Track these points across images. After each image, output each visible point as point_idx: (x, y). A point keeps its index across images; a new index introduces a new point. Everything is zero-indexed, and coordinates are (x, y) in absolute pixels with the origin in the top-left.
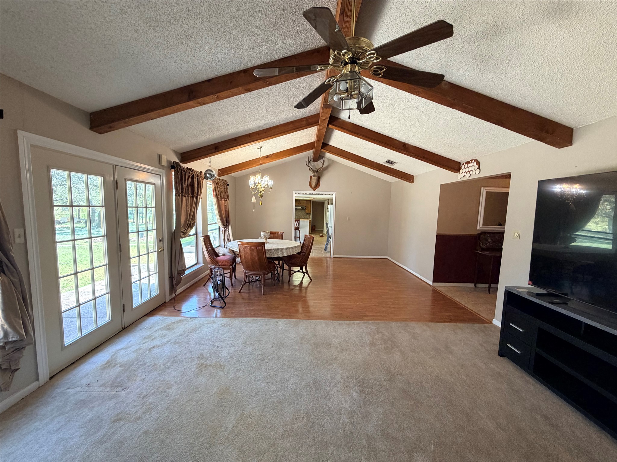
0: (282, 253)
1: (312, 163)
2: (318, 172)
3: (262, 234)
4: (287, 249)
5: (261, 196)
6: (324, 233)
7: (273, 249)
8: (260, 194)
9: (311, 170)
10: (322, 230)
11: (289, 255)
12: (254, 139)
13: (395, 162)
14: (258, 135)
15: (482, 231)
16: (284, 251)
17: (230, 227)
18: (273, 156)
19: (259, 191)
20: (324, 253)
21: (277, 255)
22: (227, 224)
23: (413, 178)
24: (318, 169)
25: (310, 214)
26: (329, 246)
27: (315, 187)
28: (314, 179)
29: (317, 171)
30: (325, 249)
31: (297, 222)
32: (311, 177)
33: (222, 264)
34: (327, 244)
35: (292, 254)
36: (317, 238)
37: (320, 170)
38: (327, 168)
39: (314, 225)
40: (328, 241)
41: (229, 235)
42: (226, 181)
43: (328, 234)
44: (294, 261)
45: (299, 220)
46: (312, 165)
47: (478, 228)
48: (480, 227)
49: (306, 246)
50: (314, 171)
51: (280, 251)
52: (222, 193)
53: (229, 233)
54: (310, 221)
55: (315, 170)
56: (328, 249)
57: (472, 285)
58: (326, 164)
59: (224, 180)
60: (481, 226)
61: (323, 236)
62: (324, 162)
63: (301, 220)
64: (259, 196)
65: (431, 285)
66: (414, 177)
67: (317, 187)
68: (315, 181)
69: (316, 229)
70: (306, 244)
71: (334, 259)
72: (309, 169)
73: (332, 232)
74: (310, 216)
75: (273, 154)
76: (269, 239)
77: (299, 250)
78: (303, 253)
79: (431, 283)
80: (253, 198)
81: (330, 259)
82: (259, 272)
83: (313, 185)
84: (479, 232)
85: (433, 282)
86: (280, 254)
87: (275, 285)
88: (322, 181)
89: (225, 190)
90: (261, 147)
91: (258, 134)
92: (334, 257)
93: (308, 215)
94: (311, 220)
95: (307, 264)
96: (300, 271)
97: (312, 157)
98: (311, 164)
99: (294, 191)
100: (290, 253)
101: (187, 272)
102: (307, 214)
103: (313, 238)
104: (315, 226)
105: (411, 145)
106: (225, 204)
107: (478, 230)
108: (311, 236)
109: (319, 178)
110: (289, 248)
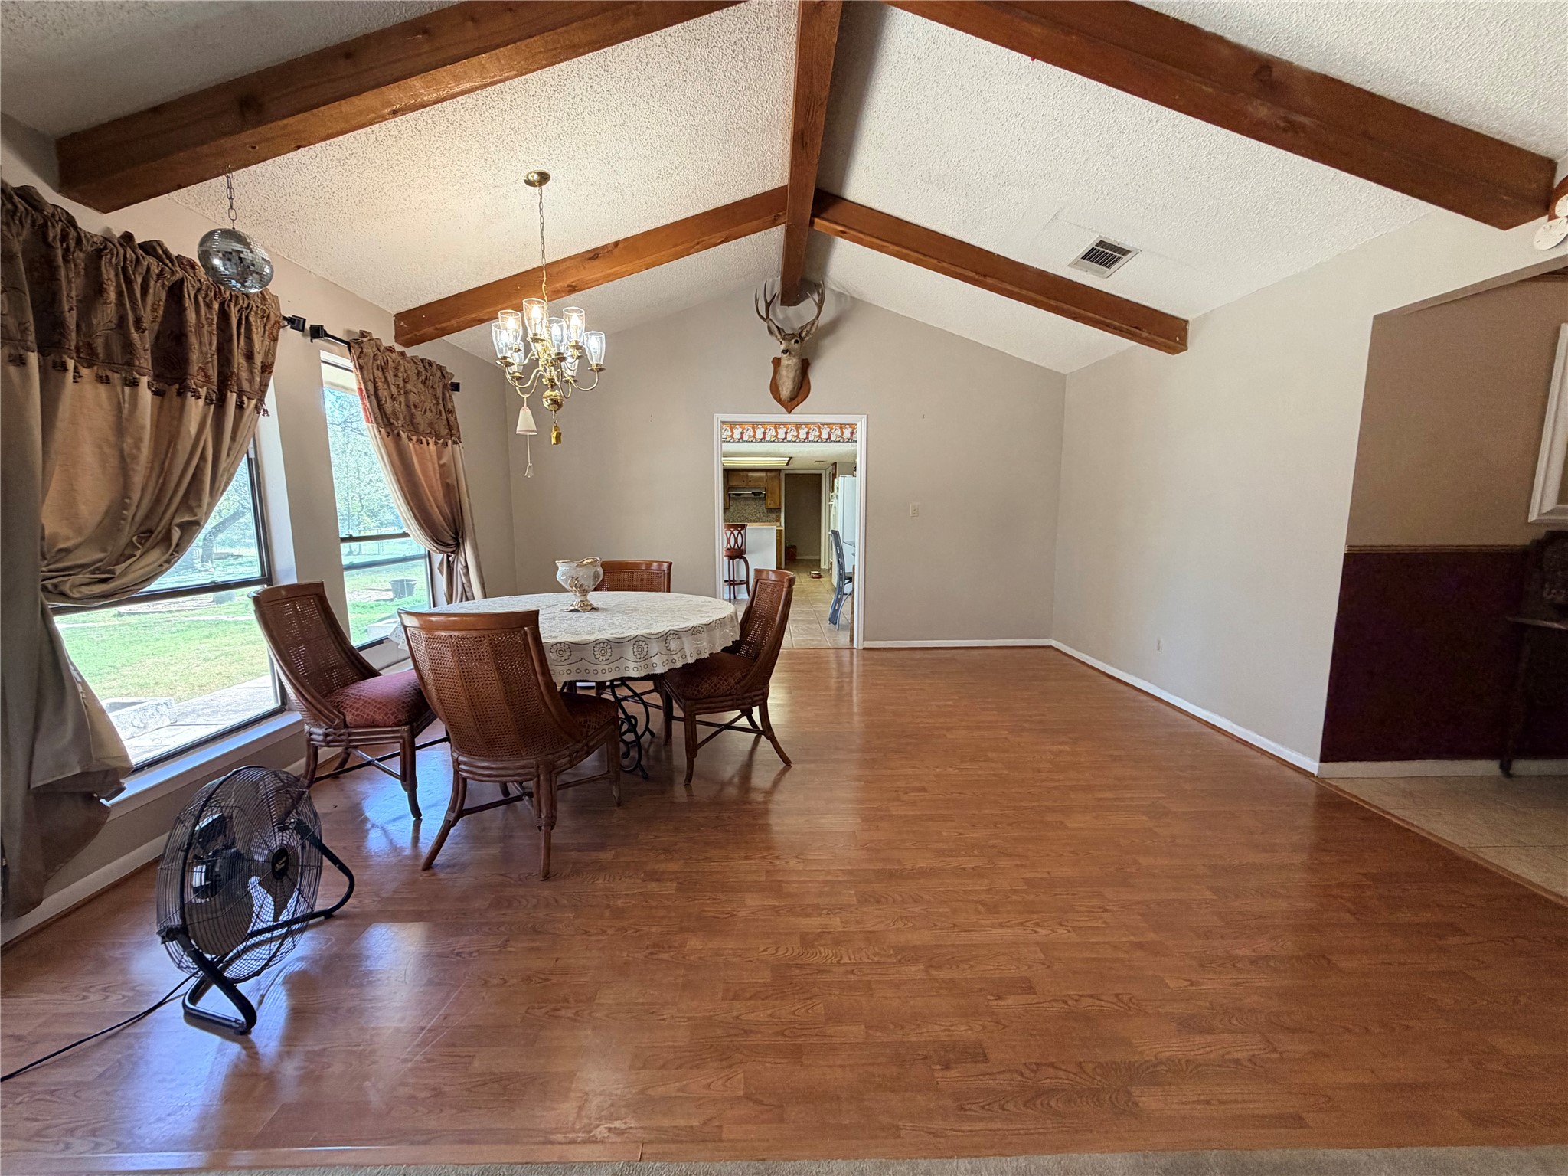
0: (645, 658)
1: (780, 312)
2: (802, 339)
3: (563, 571)
4: (665, 637)
5: (554, 402)
6: (823, 566)
7: (596, 643)
8: (548, 393)
9: (776, 331)
10: (817, 558)
11: (679, 665)
12: (453, 52)
13: (1125, 252)
14: (470, 24)
15: (1550, 529)
16: (654, 648)
17: (468, 548)
18: (616, 251)
19: (545, 381)
20: (830, 630)
21: (618, 669)
22: (456, 539)
23: (1185, 330)
24: (802, 328)
25: (780, 509)
26: (845, 608)
27: (792, 399)
28: (789, 363)
29: (798, 337)
30: (833, 619)
31: (736, 532)
32: (777, 362)
33: (360, 721)
34: (838, 601)
35: (691, 660)
36: (803, 582)
37: (808, 332)
38: (833, 327)
39: (793, 544)
40: (840, 590)
41: (469, 581)
42: (440, 368)
43: (841, 566)
44: (706, 686)
45: (743, 527)
46: (780, 316)
47: (1533, 517)
48: (1545, 509)
49: (760, 617)
50: (786, 337)
51: (629, 652)
52: (418, 414)
53: (467, 574)
54: (779, 532)
55: (788, 331)
56: (843, 618)
57: (1489, 767)
58: (828, 313)
59: (430, 363)
60: (1550, 503)
61: (819, 576)
62: (822, 300)
63: (750, 526)
64: (546, 404)
65: (1316, 773)
66: (1190, 328)
67: (799, 398)
68: (791, 375)
69: (798, 558)
70: (763, 608)
71: (866, 652)
72: (769, 328)
73: (854, 560)
74: (779, 517)
75: (616, 244)
76: (595, 590)
77: (733, 635)
78: (749, 644)
79: (1312, 765)
80: (521, 412)
81: (852, 654)
82: (522, 763)
83: (786, 389)
84: (1540, 533)
85: (1325, 758)
86: (632, 665)
87: (619, 805)
88: (816, 377)
89: (438, 404)
90: (544, 177)
91: (473, 20)
92: (865, 649)
93: (774, 516)
94: (783, 528)
95: (765, 695)
96: (737, 724)
97: (778, 289)
98: (775, 314)
99: (716, 415)
100: (684, 657)
101: (133, 786)
102: (771, 510)
103: (792, 582)
104: (794, 547)
105: (1298, 69)
106: (439, 458)
107: (1533, 524)
108: (781, 576)
109: (805, 367)
110: (677, 634)
